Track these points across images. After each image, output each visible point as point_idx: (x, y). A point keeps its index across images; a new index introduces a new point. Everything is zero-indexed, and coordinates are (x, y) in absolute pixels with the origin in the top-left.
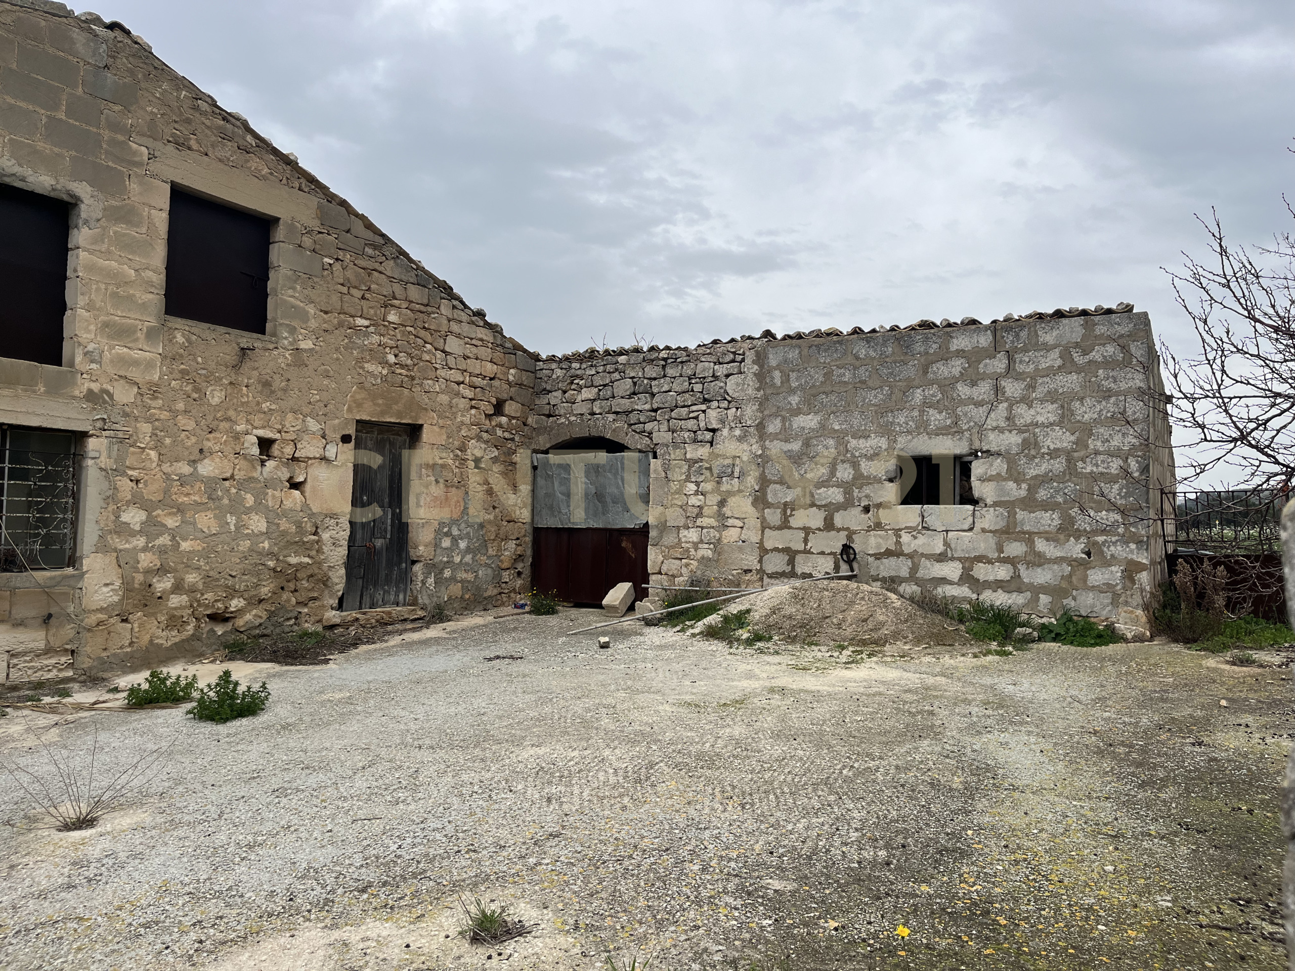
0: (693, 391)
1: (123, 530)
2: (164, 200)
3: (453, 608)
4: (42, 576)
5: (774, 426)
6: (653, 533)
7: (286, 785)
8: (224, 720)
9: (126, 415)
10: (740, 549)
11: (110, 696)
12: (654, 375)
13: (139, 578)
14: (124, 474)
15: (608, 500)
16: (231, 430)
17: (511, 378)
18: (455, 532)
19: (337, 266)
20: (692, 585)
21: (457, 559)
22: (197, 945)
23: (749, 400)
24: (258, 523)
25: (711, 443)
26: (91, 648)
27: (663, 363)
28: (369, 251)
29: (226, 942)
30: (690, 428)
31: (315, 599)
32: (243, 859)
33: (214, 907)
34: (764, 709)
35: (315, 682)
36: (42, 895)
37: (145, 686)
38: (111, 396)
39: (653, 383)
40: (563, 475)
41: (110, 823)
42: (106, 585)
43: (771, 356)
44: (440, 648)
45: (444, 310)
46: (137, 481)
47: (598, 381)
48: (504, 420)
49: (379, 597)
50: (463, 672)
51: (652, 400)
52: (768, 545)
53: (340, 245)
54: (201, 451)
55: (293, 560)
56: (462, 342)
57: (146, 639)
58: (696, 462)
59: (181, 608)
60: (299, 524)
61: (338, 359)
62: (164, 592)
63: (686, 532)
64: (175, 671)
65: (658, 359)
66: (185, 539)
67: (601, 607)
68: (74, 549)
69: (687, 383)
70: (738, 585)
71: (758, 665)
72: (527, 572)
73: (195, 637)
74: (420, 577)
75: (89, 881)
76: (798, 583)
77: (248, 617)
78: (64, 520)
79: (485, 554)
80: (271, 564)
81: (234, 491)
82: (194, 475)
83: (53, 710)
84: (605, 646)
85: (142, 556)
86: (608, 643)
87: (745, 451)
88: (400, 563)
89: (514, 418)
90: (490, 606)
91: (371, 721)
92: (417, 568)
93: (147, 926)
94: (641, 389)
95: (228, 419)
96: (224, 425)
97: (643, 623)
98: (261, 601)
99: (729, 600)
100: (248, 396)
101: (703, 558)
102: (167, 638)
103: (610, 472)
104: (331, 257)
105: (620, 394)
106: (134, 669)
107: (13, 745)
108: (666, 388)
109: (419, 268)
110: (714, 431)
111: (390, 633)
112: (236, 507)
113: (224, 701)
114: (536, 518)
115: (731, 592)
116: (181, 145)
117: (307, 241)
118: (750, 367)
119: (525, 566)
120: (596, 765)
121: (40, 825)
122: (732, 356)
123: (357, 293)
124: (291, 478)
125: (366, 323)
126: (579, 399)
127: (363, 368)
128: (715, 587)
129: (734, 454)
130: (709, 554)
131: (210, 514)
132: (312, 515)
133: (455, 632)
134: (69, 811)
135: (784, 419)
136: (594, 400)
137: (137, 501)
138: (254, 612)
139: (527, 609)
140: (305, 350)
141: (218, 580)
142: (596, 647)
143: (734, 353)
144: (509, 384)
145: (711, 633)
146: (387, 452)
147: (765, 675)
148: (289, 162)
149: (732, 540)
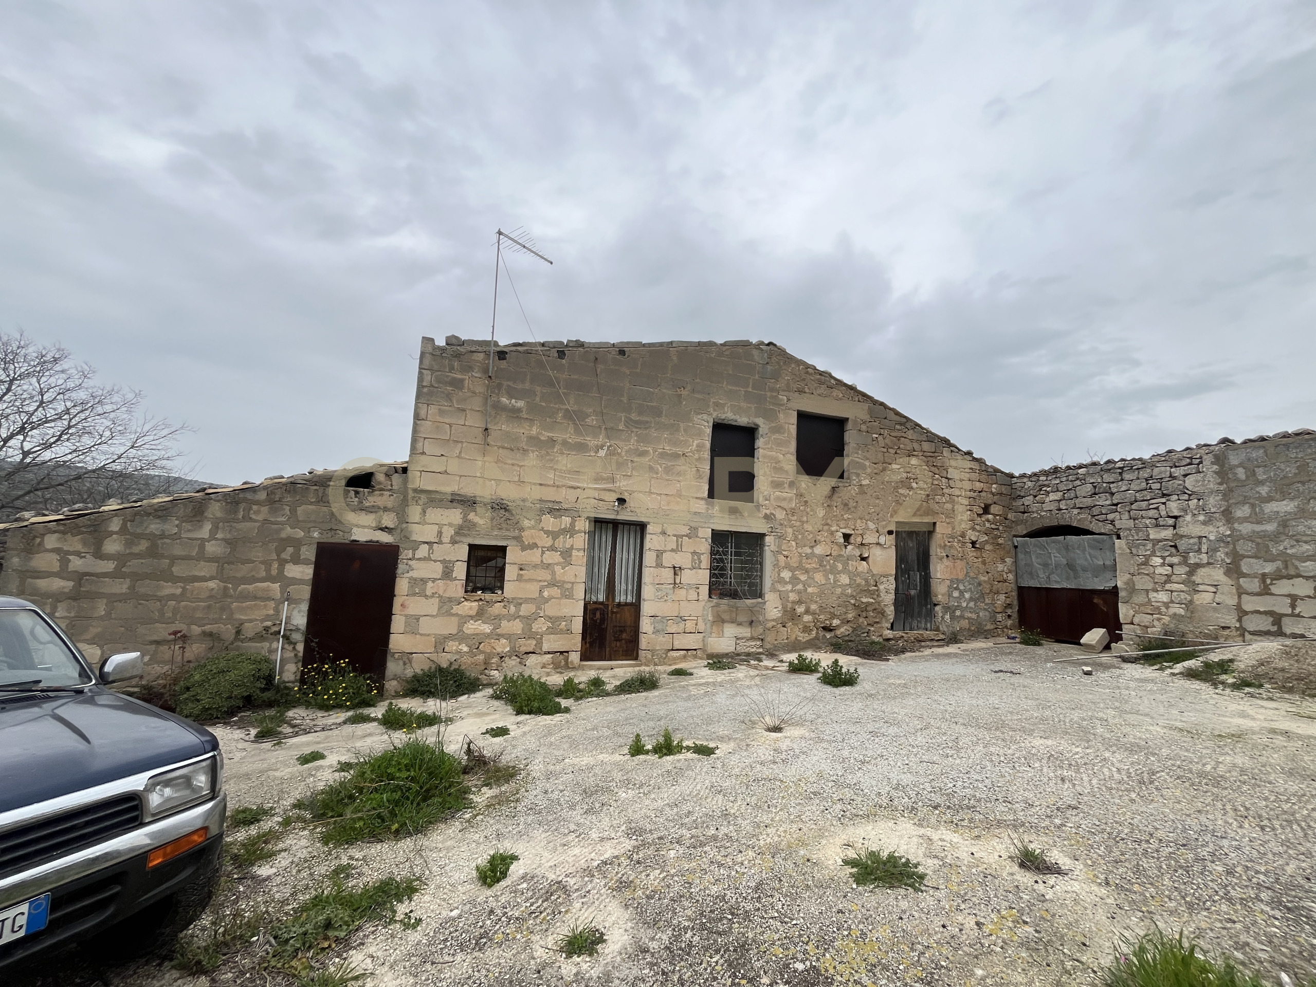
0: (1150, 488)
1: (781, 581)
2: (794, 420)
3: (964, 635)
4: (749, 602)
5: (1242, 512)
6: (1122, 594)
7: (876, 730)
8: (836, 686)
9: (781, 525)
10: (1215, 609)
11: (779, 664)
12: (1112, 480)
13: (790, 605)
14: (781, 553)
15: (1079, 569)
16: (829, 530)
17: (994, 490)
18: (961, 587)
19: (880, 438)
20: (1165, 634)
21: (964, 605)
22: (842, 813)
23: (1212, 492)
24: (844, 579)
25: (1175, 527)
26: (770, 638)
27: (1120, 471)
28: (898, 427)
29: (858, 816)
30: (1151, 516)
31: (877, 623)
32: (859, 769)
33: (848, 794)
34: (1268, 746)
35: (883, 671)
36: (762, 763)
37: (796, 662)
38: (774, 516)
39: (1112, 486)
40: (1038, 552)
41: (789, 732)
42: (776, 608)
43: (1231, 457)
44: (958, 660)
45: (945, 454)
46: (787, 557)
47: (1062, 487)
48: (990, 517)
49: (915, 624)
50: (977, 678)
51: (1112, 497)
52: (1247, 607)
53: (882, 427)
54: (815, 541)
55: (864, 600)
56: (959, 471)
57: (794, 637)
58: (1160, 541)
59: (809, 622)
60: (866, 581)
61: (883, 488)
62: (801, 613)
63: (1155, 594)
64: (809, 655)
65: (1114, 468)
66: (810, 587)
67: (1079, 644)
68: (761, 590)
69: (1145, 484)
70: (1216, 638)
71: (1251, 707)
72: (1015, 615)
73: (816, 638)
74: (940, 615)
75: (783, 761)
76: (1289, 642)
77: (842, 630)
78: (757, 575)
79: (983, 602)
80: (853, 601)
81: (832, 562)
82: (813, 554)
83: (756, 668)
84: (1088, 673)
85: (790, 594)
86: (1091, 671)
87: (1212, 532)
88: (926, 605)
89: (997, 515)
90: (989, 636)
91: (921, 700)
92: (937, 608)
93: (815, 794)
94: (1101, 490)
95: (827, 524)
96: (826, 528)
97: (1120, 659)
98: (848, 622)
99: (1207, 650)
100: (837, 511)
101: (1175, 614)
102: (804, 637)
103: (1078, 548)
104: (877, 434)
105: (1083, 495)
106: (790, 652)
107: (740, 683)
108: (1124, 488)
109: (928, 432)
110: (1176, 517)
111: (923, 647)
112: (834, 570)
113: (835, 676)
114: (1019, 580)
115: (1208, 644)
116: (801, 391)
117: (864, 427)
118: (1209, 466)
119: (1014, 611)
120: (1100, 762)
121: (757, 726)
122: (1188, 460)
123: (892, 451)
124: (861, 555)
125: (898, 467)
126: (1047, 500)
127: (898, 492)
128: (1190, 638)
129: (1200, 534)
130: (1182, 612)
131: (821, 574)
132: (873, 575)
133: (967, 650)
134: (769, 721)
135: (1253, 506)
136: (1060, 500)
137: (788, 567)
138: (845, 627)
139: (1018, 640)
140: (865, 485)
141: (826, 609)
142: (1080, 672)
143: (1191, 458)
144: (993, 494)
145: (1191, 674)
146: (915, 539)
147: (1262, 717)
148: (852, 388)
149: (1205, 602)
